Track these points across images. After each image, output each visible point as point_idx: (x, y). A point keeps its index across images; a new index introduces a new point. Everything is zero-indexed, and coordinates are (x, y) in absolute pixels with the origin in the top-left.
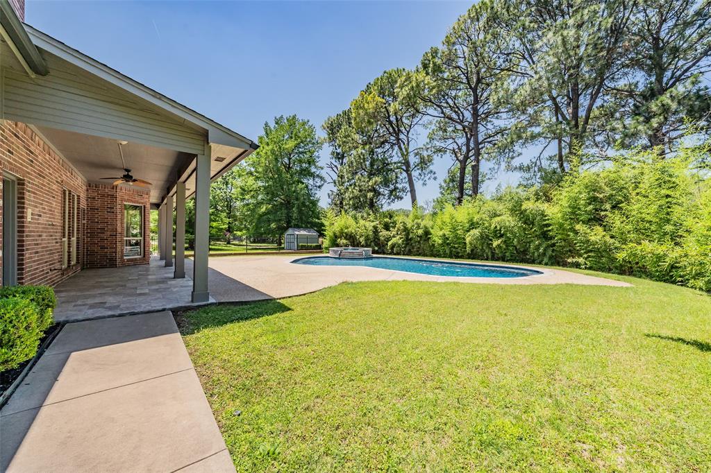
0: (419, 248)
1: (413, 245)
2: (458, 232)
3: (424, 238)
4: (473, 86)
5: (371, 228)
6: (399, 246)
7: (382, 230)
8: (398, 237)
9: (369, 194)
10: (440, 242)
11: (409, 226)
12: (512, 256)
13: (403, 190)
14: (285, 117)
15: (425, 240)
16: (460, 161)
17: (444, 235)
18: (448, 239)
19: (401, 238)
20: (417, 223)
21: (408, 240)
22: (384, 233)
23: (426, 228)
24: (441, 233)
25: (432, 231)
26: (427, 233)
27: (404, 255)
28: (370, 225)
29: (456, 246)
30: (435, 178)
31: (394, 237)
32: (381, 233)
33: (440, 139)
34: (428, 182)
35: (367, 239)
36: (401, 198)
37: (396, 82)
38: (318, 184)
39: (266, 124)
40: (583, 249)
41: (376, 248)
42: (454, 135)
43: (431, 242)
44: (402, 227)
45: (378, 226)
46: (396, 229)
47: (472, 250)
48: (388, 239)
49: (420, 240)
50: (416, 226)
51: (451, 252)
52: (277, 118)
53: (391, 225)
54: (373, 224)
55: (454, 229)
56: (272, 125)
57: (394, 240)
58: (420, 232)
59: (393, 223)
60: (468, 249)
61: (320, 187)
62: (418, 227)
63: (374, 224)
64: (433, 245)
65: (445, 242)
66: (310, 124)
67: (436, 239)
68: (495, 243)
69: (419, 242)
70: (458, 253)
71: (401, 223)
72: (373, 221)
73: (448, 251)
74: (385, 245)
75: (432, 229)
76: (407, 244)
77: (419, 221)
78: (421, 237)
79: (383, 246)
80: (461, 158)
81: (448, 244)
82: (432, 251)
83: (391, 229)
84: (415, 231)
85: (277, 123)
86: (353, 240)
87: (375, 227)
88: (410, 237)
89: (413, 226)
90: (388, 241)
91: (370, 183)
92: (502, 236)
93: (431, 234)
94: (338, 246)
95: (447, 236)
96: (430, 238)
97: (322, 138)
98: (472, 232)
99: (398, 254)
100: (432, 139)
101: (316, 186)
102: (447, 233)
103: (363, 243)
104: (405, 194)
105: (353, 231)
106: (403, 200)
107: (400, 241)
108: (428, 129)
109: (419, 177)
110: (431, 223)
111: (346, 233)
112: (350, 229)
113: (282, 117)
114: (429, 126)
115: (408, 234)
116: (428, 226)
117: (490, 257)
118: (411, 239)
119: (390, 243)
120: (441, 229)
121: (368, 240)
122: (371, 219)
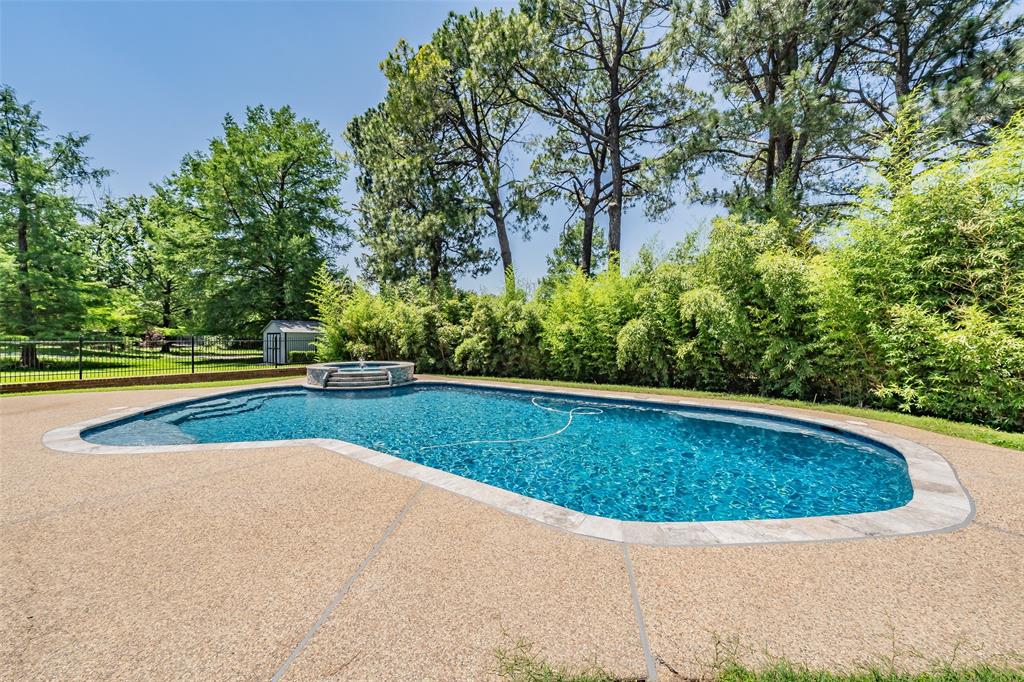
0: (517, 359)
1: (508, 352)
2: (599, 325)
3: (528, 338)
4: (611, 65)
5: (421, 318)
6: (477, 356)
7: (446, 323)
8: (475, 337)
9: (417, 250)
10: (562, 346)
11: (498, 314)
12: (711, 376)
13: (490, 256)
14: (267, 109)
15: (530, 344)
16: (586, 208)
17: (570, 332)
18: (577, 340)
19: (482, 339)
20: (514, 308)
21: (495, 344)
22: (447, 329)
23: (532, 317)
24: (564, 328)
25: (544, 324)
26: (534, 328)
27: (488, 374)
28: (417, 314)
29: (594, 354)
30: (546, 228)
31: (467, 336)
32: (441, 330)
33: (550, 173)
34: (532, 234)
35: (412, 340)
36: (488, 270)
37: (472, 36)
38: (341, 244)
39: (228, 119)
40: (904, 364)
41: (432, 361)
42: (571, 166)
43: (542, 348)
44: (483, 317)
45: (437, 314)
46: (472, 321)
47: (628, 365)
48: (456, 343)
49: (521, 343)
50: (511, 314)
51: (583, 367)
52: (252, 109)
53: (463, 311)
54: (423, 310)
55: (590, 321)
56: (242, 122)
57: (467, 344)
58: (521, 326)
59: (466, 309)
60: (620, 362)
61: (344, 248)
62: (517, 317)
63: (427, 309)
64: (548, 353)
65: (571, 348)
66: (320, 128)
67: (554, 341)
68: (683, 349)
69: (518, 347)
70: (597, 369)
71: (481, 307)
72: (424, 305)
73: (577, 367)
74: (449, 355)
75: (544, 319)
76: (495, 351)
77: (518, 303)
78: (521, 336)
79: (447, 356)
80: (587, 202)
81: (578, 351)
82: (544, 365)
83: (462, 320)
84: (510, 324)
85: (251, 119)
86: (381, 346)
87: (429, 318)
88: (499, 337)
89: (507, 314)
90: (455, 346)
91: (420, 228)
92: (694, 333)
93: (542, 330)
94: (348, 356)
95: (575, 335)
96: (539, 338)
97: (343, 155)
98: (630, 326)
99: (475, 373)
100: (537, 172)
101: (338, 247)
102: (575, 328)
103: (404, 350)
104: (494, 262)
105: (382, 325)
106: (490, 273)
107: (480, 346)
108: (531, 153)
109: (517, 224)
110: (542, 307)
111: (366, 329)
112: (375, 321)
113: (261, 108)
114: (533, 148)
115: (495, 332)
116: (536, 313)
117: (666, 378)
118: (502, 342)
119: (458, 350)
120: (564, 320)
121: (415, 343)
122: (422, 299)
